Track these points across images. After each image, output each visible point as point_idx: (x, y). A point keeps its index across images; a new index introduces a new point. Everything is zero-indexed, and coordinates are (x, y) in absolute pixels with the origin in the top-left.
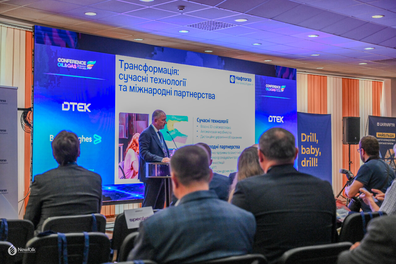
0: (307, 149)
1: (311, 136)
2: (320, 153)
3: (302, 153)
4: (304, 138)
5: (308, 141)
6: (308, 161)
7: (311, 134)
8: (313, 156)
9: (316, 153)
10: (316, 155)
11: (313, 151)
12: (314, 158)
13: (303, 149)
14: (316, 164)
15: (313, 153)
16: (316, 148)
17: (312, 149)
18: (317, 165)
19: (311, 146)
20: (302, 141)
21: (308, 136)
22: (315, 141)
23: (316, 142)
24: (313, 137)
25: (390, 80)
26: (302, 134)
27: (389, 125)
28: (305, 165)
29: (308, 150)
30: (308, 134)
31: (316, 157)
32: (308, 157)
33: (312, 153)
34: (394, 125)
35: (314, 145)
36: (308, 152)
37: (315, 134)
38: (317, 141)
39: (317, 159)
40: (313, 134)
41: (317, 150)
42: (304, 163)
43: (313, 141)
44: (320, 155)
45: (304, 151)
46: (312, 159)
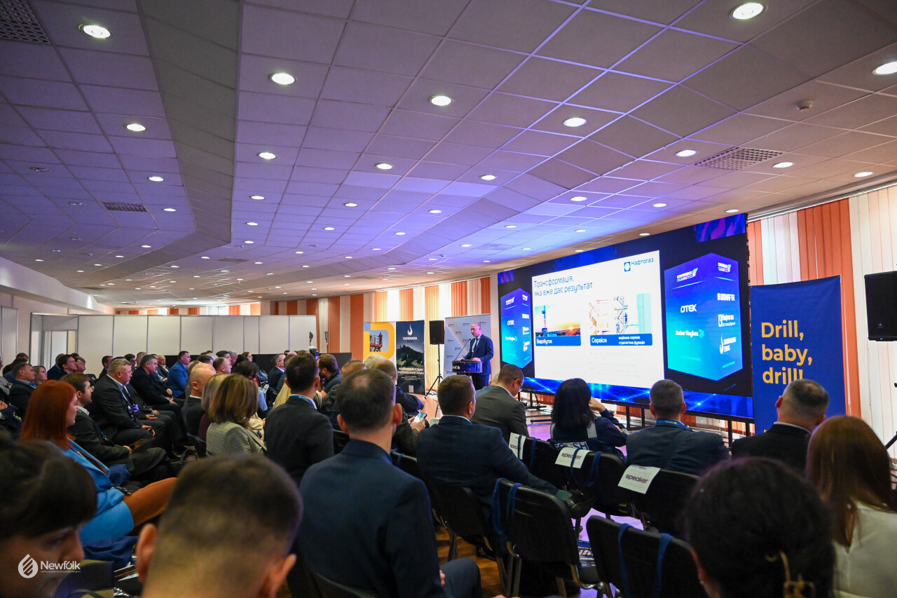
0: (776, 350)
1: (785, 327)
2: (810, 359)
3: (764, 358)
4: (768, 330)
5: (777, 336)
6: (778, 374)
7: (784, 322)
8: (792, 365)
9: (798, 359)
10: (798, 364)
11: (790, 354)
12: (795, 370)
13: (764, 350)
15: (793, 359)
16: (798, 350)
17: (787, 351)
19: (786, 346)
20: (764, 335)
21: (778, 328)
22: (796, 335)
23: (799, 337)
24: (791, 328)
26: (764, 325)
28: (771, 381)
29: (778, 352)
30: (777, 322)
31: (798, 368)
32: (777, 366)
33: (787, 358)
35: (794, 343)
36: (778, 357)
37: (796, 322)
38: (802, 335)
39: (801, 372)
40: (790, 322)
41: (802, 354)
42: (768, 377)
43: (791, 335)
44: (810, 364)
45: (767, 354)
46: (789, 370)
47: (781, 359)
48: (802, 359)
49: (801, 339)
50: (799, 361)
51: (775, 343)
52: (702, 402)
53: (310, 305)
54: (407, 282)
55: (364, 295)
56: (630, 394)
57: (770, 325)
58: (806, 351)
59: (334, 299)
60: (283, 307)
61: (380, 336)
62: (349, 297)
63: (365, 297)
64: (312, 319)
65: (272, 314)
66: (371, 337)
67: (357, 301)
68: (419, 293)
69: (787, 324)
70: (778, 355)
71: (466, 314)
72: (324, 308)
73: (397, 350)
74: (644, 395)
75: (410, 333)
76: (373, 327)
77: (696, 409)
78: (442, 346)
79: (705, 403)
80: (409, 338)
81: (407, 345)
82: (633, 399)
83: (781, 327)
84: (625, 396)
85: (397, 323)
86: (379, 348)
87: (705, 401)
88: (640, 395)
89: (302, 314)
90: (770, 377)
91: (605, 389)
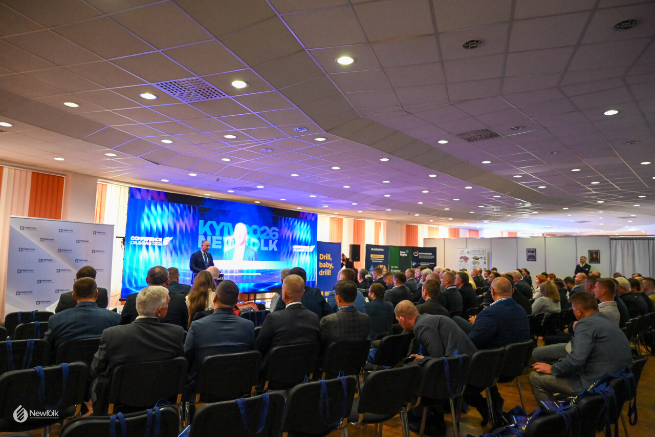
3: (320, 266)
4: (322, 257)
5: (324, 259)
6: (324, 272)
8: (328, 269)
10: (330, 268)
13: (320, 263)
14: (330, 274)
15: (328, 267)
17: (327, 264)
20: (320, 259)
21: (325, 256)
22: (330, 259)
24: (328, 257)
25: (386, 221)
26: (321, 255)
27: (379, 250)
28: (321, 275)
30: (324, 254)
32: (324, 269)
33: (327, 267)
34: (383, 250)
35: (329, 261)
39: (330, 271)
44: (333, 268)
48: (331, 266)
51: (324, 261)
56: (267, 286)
58: (332, 264)
69: (327, 255)
70: (324, 265)
82: (268, 289)
84: (264, 288)
90: (322, 273)
91: (250, 285)
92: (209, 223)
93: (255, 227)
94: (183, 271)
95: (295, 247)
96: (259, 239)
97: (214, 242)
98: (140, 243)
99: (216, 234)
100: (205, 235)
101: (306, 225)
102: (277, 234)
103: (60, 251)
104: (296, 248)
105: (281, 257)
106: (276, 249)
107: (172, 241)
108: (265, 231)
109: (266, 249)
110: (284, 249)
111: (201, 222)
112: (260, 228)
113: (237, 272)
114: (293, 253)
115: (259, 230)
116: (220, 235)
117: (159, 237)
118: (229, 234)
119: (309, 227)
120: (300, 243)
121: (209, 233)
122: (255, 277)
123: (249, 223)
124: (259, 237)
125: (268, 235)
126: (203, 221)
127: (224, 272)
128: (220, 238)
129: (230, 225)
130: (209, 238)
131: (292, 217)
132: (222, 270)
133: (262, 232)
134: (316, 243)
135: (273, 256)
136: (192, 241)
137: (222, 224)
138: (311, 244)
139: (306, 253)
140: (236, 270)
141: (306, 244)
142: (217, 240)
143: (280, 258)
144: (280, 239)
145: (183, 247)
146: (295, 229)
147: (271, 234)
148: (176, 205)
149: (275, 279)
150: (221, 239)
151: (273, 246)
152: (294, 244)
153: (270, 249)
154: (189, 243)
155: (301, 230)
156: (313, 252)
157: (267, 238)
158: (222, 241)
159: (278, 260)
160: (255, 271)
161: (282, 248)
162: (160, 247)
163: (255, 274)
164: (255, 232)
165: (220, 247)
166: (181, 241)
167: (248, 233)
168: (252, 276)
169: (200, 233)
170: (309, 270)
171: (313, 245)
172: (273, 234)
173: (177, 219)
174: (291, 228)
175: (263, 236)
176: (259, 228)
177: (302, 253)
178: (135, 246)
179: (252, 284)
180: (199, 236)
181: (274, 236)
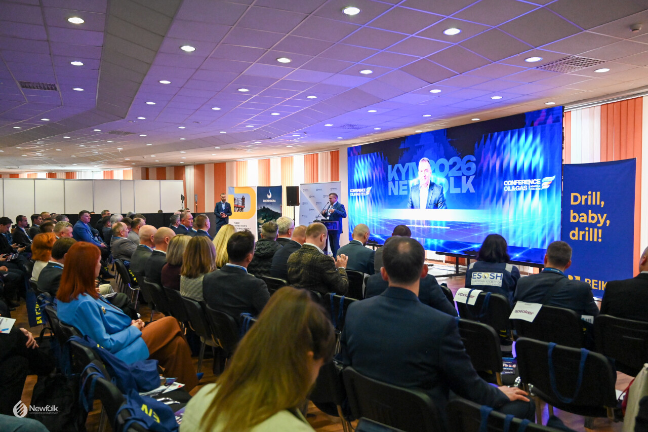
0: (581, 215)
1: (590, 197)
2: (608, 222)
3: (572, 220)
4: (576, 199)
5: (583, 203)
6: (582, 233)
7: (590, 193)
8: (594, 226)
9: (598, 222)
10: (599, 225)
11: (593, 218)
12: (596, 230)
13: (572, 215)
14: (598, 238)
15: (594, 221)
16: (599, 215)
17: (590, 215)
18: (600, 240)
19: (590, 211)
20: (572, 203)
21: (584, 197)
22: (598, 203)
23: (601, 204)
24: (595, 198)
26: (573, 195)
28: (576, 238)
29: (583, 216)
30: (583, 193)
31: (598, 228)
32: (582, 226)
33: (590, 221)
35: (596, 209)
36: (583, 220)
37: (599, 193)
38: (603, 203)
39: (600, 231)
40: (594, 193)
41: (602, 218)
42: (574, 235)
43: (594, 203)
44: (608, 225)
45: (574, 218)
46: (591, 229)
47: (585, 221)
48: (602, 221)
49: (602, 206)
50: (600, 223)
51: (580, 209)
52: (521, 253)
53: (178, 171)
54: (266, 153)
55: (227, 163)
56: (461, 248)
57: (577, 194)
58: (605, 215)
59: (200, 167)
60: (152, 173)
61: (243, 199)
62: (213, 166)
63: (228, 165)
64: (179, 184)
65: (143, 179)
66: (235, 199)
67: (220, 168)
68: (275, 163)
69: (592, 195)
70: (583, 218)
71: (317, 181)
72: (190, 173)
73: (258, 210)
74: (472, 249)
75: (269, 197)
76: (236, 191)
77: (515, 259)
78: (297, 208)
79: (523, 254)
80: (268, 201)
81: (266, 207)
82: (463, 252)
83: (586, 197)
84: (457, 248)
85: (258, 188)
86: (242, 209)
87: (522, 253)
88: (469, 248)
89: (170, 179)
90: (575, 235)
91: (439, 243)
92: (396, 166)
93: (443, 161)
94: (379, 220)
95: (507, 183)
96: (447, 177)
97: (402, 188)
98: (354, 195)
99: (403, 179)
100: (393, 180)
101: (530, 137)
102: (473, 166)
103: (317, 203)
104: (509, 185)
105: (482, 202)
106: (472, 190)
107: (371, 190)
108: (455, 164)
109: (458, 190)
110: (486, 189)
111: (390, 167)
112: (448, 160)
113: (424, 223)
114: (504, 193)
115: (447, 164)
116: (406, 180)
117: (364, 188)
118: (414, 176)
119: (538, 140)
120: (517, 175)
121: (396, 178)
122: (444, 231)
123: (434, 158)
124: (448, 175)
125: (460, 169)
126: (391, 166)
127: (411, 223)
128: (405, 182)
129: (414, 163)
130: (397, 183)
131: (499, 132)
132: (409, 220)
133: (451, 167)
134: (558, 169)
135: (468, 201)
136: (384, 188)
137: (407, 165)
138: (545, 174)
139: (533, 192)
140: (423, 221)
141: (532, 174)
142: (403, 185)
143: (480, 204)
144: (478, 174)
145: (378, 196)
146: (507, 150)
147: (464, 167)
148: (372, 154)
149: (473, 238)
150: (407, 184)
151: (467, 186)
152: (505, 179)
153: (464, 191)
154: (382, 192)
155: (518, 150)
156: (549, 190)
157: (459, 174)
158: (408, 185)
159: (478, 208)
160: (444, 224)
161: (482, 186)
162: (364, 196)
163: (444, 228)
164: (442, 168)
165: (405, 193)
166: (377, 190)
167: (434, 171)
168: (441, 230)
169: (389, 180)
170: (540, 228)
171: (551, 175)
172: (467, 166)
173: (374, 169)
174: (499, 151)
175: (454, 172)
176: (446, 161)
177: (522, 194)
178: (352, 196)
179: (442, 241)
180: (389, 182)
181: (469, 169)
